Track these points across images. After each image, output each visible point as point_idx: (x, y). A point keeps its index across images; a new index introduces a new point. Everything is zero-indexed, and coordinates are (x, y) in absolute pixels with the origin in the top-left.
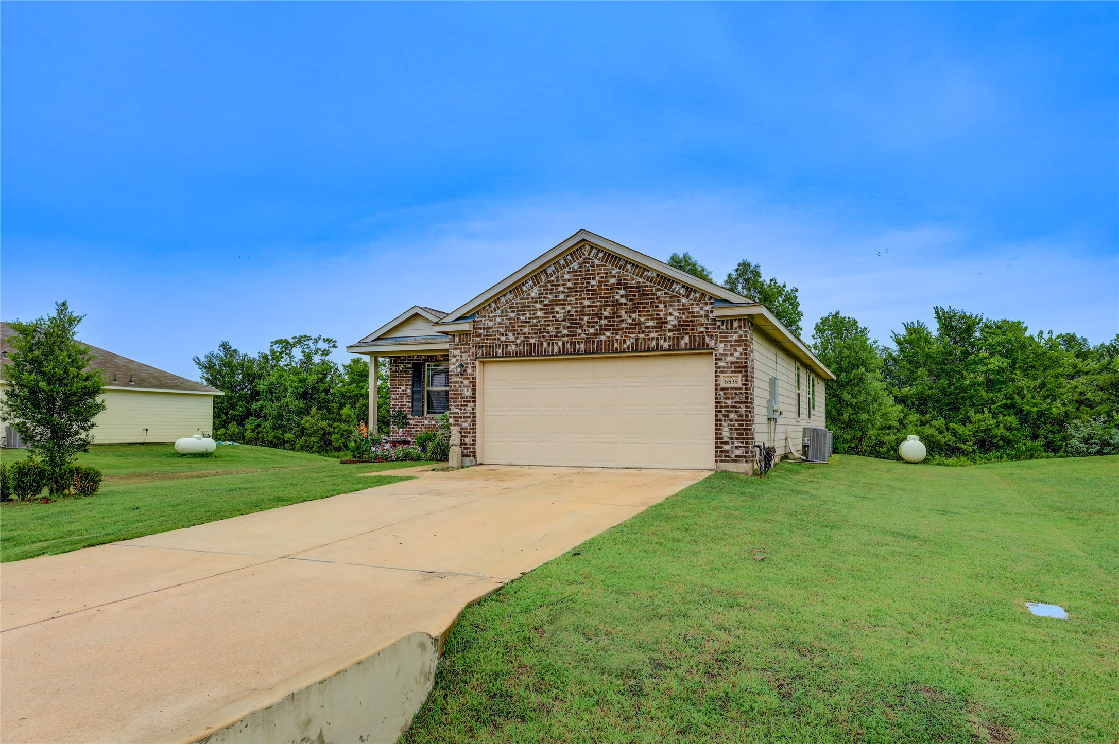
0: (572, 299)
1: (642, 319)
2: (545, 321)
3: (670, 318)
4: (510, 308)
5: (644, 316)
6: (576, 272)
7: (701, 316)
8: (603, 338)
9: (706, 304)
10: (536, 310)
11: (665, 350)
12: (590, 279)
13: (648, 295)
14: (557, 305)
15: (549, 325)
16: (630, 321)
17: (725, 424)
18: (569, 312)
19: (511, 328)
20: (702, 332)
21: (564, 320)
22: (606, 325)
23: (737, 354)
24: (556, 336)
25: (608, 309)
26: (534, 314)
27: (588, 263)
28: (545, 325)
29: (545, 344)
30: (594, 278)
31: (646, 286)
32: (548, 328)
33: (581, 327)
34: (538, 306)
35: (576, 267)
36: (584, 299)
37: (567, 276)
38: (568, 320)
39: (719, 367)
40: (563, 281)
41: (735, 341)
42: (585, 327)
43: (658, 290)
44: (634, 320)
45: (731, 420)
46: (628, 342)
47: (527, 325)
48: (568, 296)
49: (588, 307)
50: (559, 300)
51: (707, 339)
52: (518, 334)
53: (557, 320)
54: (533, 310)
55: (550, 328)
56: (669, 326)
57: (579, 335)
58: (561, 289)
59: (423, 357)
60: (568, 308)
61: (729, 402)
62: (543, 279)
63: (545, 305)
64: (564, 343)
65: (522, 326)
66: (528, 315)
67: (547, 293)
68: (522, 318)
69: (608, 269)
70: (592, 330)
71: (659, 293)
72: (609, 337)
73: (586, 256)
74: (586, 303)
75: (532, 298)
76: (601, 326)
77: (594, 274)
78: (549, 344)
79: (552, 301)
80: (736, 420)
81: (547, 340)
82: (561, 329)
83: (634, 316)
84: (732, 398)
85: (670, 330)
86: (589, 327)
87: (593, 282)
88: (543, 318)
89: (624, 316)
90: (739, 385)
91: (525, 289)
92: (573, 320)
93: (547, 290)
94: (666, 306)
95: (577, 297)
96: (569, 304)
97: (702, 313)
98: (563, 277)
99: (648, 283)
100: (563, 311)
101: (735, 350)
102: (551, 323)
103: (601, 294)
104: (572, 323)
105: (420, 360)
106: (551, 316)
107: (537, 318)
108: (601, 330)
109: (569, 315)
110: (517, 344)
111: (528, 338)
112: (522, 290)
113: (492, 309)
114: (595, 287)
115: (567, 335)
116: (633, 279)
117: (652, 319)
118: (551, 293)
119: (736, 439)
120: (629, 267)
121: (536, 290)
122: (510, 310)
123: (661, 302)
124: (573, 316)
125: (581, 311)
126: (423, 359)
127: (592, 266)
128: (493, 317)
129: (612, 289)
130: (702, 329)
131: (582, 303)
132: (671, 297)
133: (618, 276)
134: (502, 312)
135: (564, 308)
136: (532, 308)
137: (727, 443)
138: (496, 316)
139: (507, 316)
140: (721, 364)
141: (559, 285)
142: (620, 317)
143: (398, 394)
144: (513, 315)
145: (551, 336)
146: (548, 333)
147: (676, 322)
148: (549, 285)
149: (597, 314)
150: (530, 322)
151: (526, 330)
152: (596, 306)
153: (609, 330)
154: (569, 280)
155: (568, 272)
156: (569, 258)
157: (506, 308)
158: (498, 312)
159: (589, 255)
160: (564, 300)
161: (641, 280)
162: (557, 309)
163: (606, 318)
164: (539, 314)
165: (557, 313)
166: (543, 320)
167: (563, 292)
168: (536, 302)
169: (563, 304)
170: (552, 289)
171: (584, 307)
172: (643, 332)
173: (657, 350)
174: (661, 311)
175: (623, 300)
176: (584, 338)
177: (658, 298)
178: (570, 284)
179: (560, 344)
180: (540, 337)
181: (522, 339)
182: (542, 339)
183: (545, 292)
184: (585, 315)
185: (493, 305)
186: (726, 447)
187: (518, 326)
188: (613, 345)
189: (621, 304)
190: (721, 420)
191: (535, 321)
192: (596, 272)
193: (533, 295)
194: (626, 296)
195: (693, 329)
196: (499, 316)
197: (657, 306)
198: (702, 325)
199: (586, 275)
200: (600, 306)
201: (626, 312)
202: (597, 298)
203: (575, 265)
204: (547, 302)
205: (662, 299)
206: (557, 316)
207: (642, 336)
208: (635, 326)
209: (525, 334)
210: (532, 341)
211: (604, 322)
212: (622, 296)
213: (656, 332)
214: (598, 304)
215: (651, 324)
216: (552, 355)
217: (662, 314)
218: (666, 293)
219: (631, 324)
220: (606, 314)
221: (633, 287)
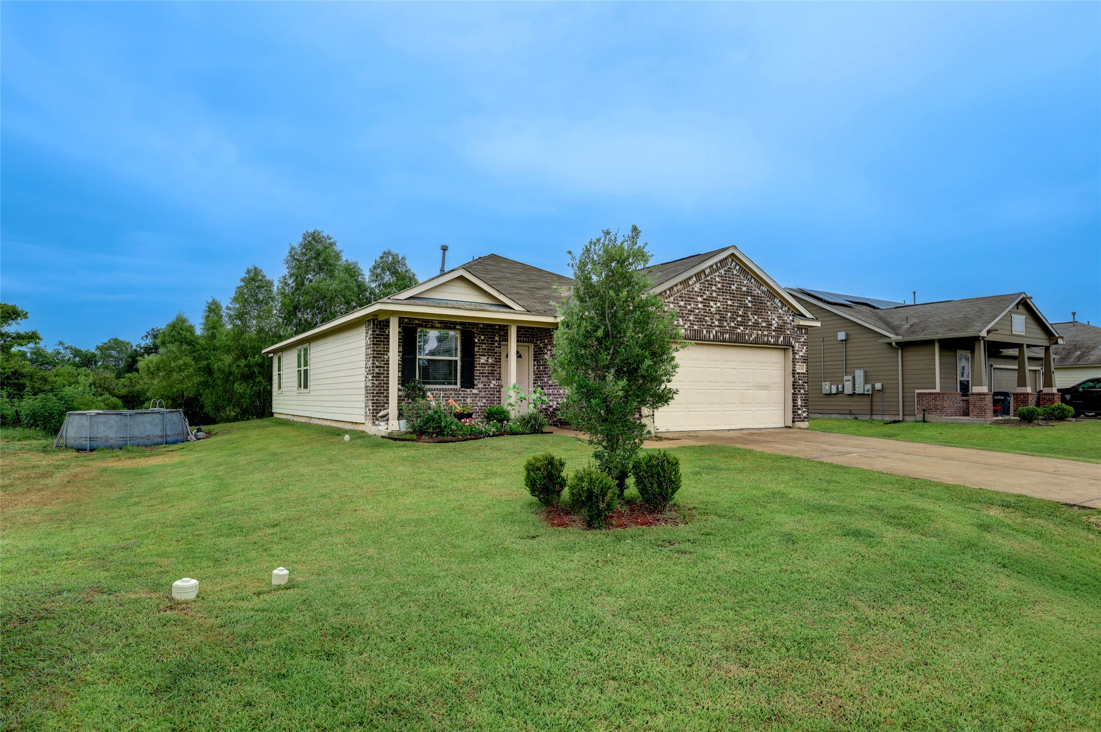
0: (721, 297)
1: (760, 320)
2: (704, 312)
3: (774, 322)
4: (680, 297)
5: (761, 318)
6: (722, 277)
7: (788, 323)
8: (739, 331)
9: (790, 315)
10: (698, 302)
11: (772, 345)
12: (731, 284)
13: (762, 303)
14: (712, 300)
15: (706, 316)
16: (753, 321)
17: (799, 397)
18: (719, 307)
19: (681, 315)
20: (788, 334)
21: (716, 314)
22: (741, 322)
23: (804, 351)
24: (711, 326)
25: (742, 310)
26: (696, 305)
27: (730, 271)
28: (704, 315)
29: (705, 331)
30: (734, 284)
31: (762, 297)
32: (706, 318)
33: (726, 321)
34: (700, 299)
35: (723, 273)
36: (728, 299)
37: (718, 279)
38: (719, 314)
39: (796, 359)
40: (715, 282)
41: (803, 342)
42: (729, 322)
43: (768, 301)
44: (756, 320)
45: (801, 394)
46: (753, 336)
47: (692, 313)
48: (718, 295)
49: (731, 306)
50: (713, 297)
51: (791, 339)
52: (686, 320)
53: (711, 313)
54: (696, 302)
55: (707, 319)
56: (773, 328)
57: (725, 326)
58: (714, 288)
59: (416, 322)
60: (719, 304)
61: (800, 382)
62: (703, 278)
63: (704, 299)
64: (716, 331)
65: (688, 314)
66: (692, 305)
67: (705, 290)
68: (689, 307)
69: (741, 279)
70: (732, 324)
71: (768, 303)
72: (742, 331)
73: (729, 266)
74: (729, 302)
75: (696, 292)
76: (738, 322)
77: (733, 281)
78: (707, 331)
79: (709, 297)
80: (804, 394)
81: (705, 328)
82: (714, 320)
83: (756, 317)
84: (802, 380)
85: (774, 331)
86: (730, 321)
87: (733, 287)
88: (702, 309)
89: (751, 317)
90: (804, 371)
91: (690, 283)
92: (721, 314)
93: (705, 287)
94: (771, 313)
95: (724, 297)
96: (719, 301)
97: (789, 321)
98: (715, 279)
99: (763, 295)
100: (715, 306)
101: (803, 348)
102: (708, 315)
103: (737, 297)
104: (721, 317)
105: (413, 324)
106: (708, 308)
107: (698, 309)
108: (738, 325)
109: (718, 311)
110: (685, 329)
111: (693, 324)
112: (688, 283)
113: (667, 295)
114: (734, 292)
115: (718, 326)
116: (755, 290)
117: (765, 321)
118: (708, 290)
119: (804, 406)
120: (753, 280)
121: (698, 285)
122: (680, 299)
123: (769, 310)
124: (721, 311)
125: (726, 308)
126: (416, 324)
127: (733, 275)
128: (668, 302)
129: (744, 295)
130: (789, 332)
131: (727, 302)
132: (774, 307)
133: (748, 286)
134: (674, 299)
135: (716, 304)
136: (695, 300)
137: (799, 409)
138: (670, 302)
139: (678, 303)
140: (797, 357)
141: (712, 285)
142: (748, 317)
143: (383, 361)
144: (682, 303)
145: (708, 325)
146: (706, 322)
147: (776, 325)
148: (706, 283)
149: (735, 312)
150: (694, 311)
151: (691, 318)
152: (735, 306)
153: (742, 325)
154: (719, 282)
155: (718, 276)
156: (719, 264)
157: (677, 297)
158: (672, 299)
159: (731, 265)
160: (716, 298)
161: (759, 292)
162: (712, 303)
163: (740, 316)
164: (700, 306)
165: (712, 307)
166: (703, 311)
167: (715, 291)
168: (698, 296)
169: (715, 300)
170: (708, 287)
171: (727, 305)
172: (760, 330)
173: (767, 344)
174: (769, 316)
175: (750, 305)
176: (728, 330)
177: (768, 307)
178: (719, 286)
179: (714, 332)
180: (700, 325)
181: (689, 325)
182: (702, 327)
183: (704, 289)
184: (728, 312)
185: (668, 292)
186: (800, 412)
187: (686, 314)
188: (745, 337)
189: (749, 307)
190: (797, 394)
191: (697, 311)
192: (735, 280)
193: (696, 289)
194: (752, 302)
195: (784, 332)
196: (672, 303)
197: (767, 313)
198: (788, 329)
199: (729, 281)
200: (737, 306)
201: (751, 314)
202: (735, 300)
203: (722, 271)
204: (705, 297)
205: (769, 308)
206: (712, 309)
207: (760, 332)
208: (756, 324)
209: (691, 321)
210: (696, 327)
211: (739, 319)
212: (749, 301)
213: (767, 331)
214: (736, 304)
215: (764, 324)
216: (709, 341)
217: (770, 318)
218: (772, 304)
219: (754, 323)
220: (740, 313)
221: (755, 296)
